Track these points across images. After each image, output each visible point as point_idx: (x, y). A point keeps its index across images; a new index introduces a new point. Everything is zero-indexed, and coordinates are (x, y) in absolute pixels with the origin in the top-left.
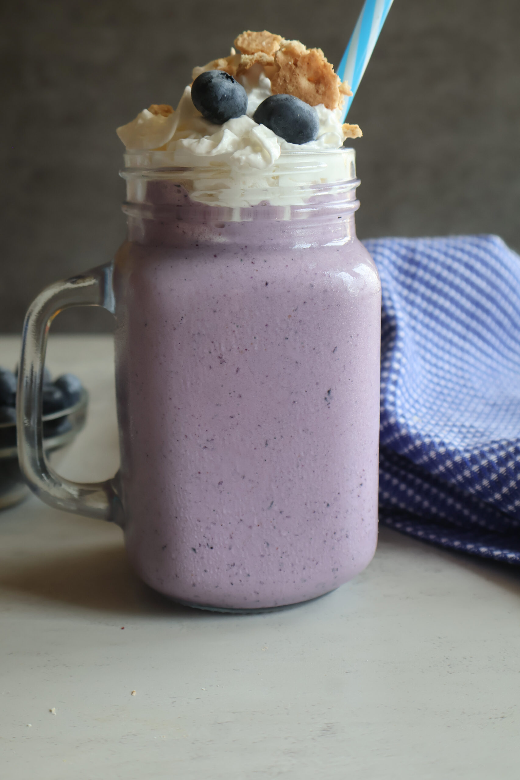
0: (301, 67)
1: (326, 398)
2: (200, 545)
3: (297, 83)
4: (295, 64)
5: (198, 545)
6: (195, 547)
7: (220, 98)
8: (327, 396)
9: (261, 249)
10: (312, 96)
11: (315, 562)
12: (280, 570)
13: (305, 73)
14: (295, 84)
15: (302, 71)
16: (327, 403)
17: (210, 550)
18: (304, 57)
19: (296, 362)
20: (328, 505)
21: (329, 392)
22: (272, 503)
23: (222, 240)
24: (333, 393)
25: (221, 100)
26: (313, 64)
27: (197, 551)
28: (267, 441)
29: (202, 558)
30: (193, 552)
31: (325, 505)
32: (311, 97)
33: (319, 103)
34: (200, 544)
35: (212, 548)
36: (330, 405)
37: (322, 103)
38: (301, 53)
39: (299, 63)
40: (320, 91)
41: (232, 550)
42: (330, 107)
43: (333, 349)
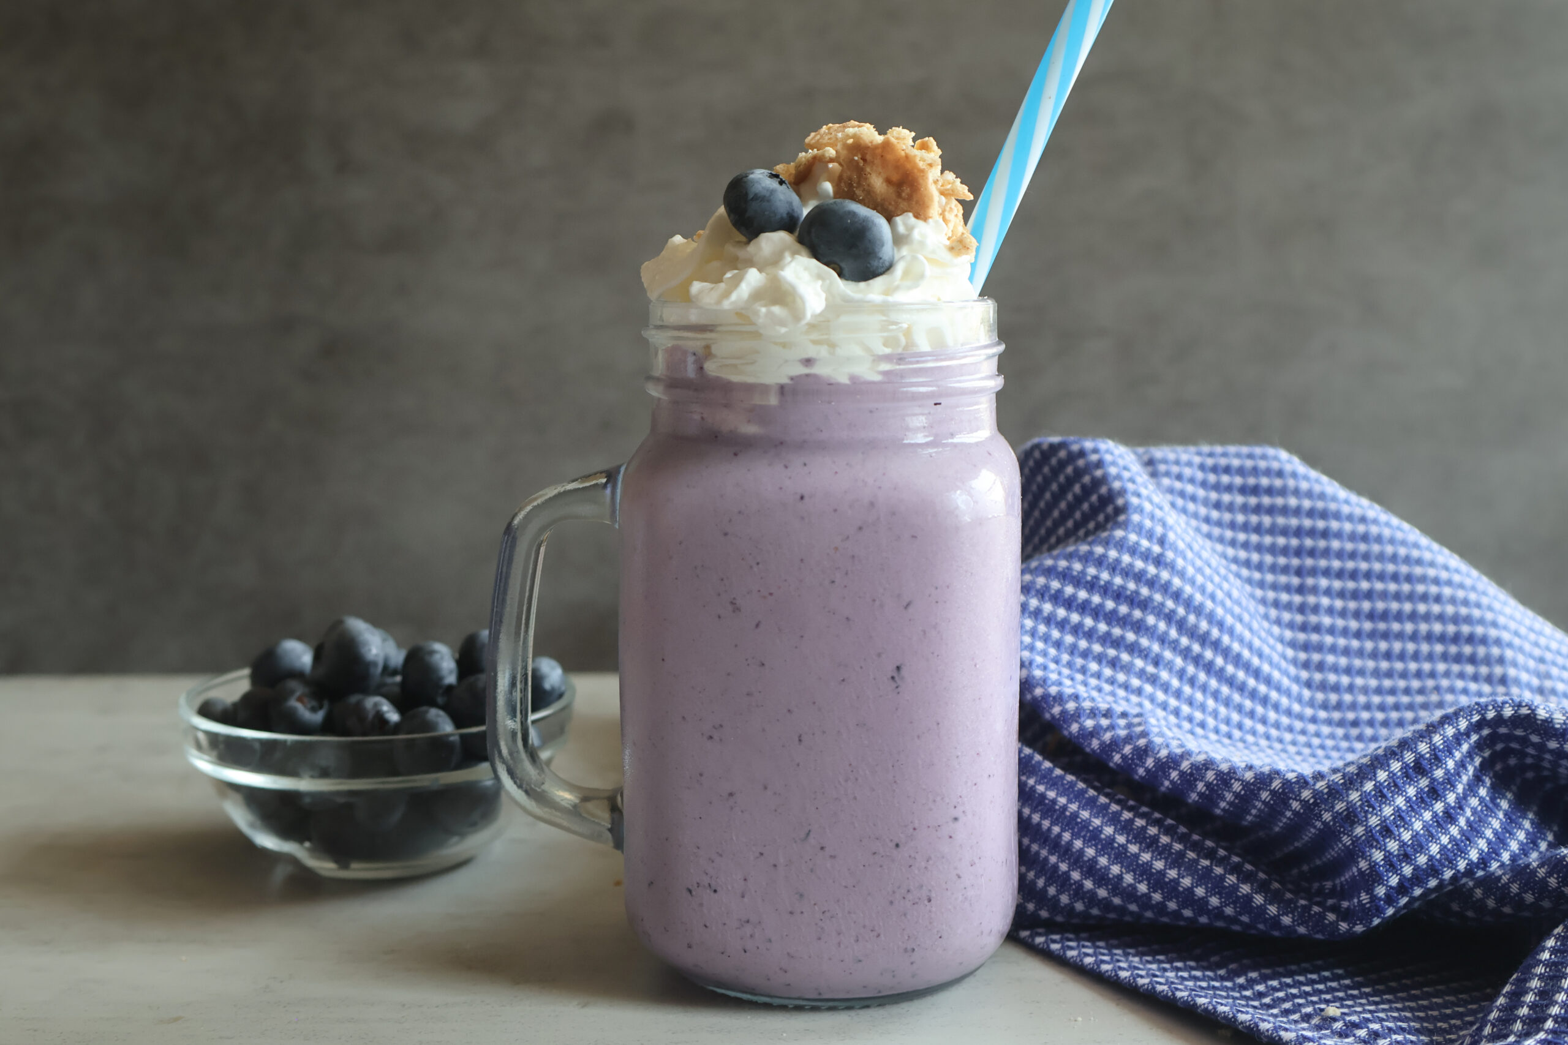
0: (873, 162)
1: (893, 678)
2: (698, 885)
3: (869, 185)
4: (864, 159)
5: (696, 885)
6: (690, 887)
7: (751, 196)
8: (895, 675)
9: (802, 446)
10: (893, 203)
11: (875, 934)
12: (819, 939)
13: (880, 169)
14: (866, 187)
15: (874, 168)
16: (894, 685)
17: (712, 894)
18: (876, 147)
19: (847, 618)
20: (897, 845)
21: (898, 668)
22: (808, 834)
23: (751, 429)
24: (904, 672)
25: (752, 199)
26: (889, 157)
27: (694, 893)
28: (800, 736)
29: (701, 905)
30: (688, 893)
31: (892, 845)
32: (890, 204)
33: (904, 212)
34: (698, 883)
35: (715, 891)
36: (899, 689)
37: (910, 211)
38: (871, 142)
39: (868, 157)
40: (903, 195)
41: (746, 900)
42: (922, 217)
43: (905, 604)
